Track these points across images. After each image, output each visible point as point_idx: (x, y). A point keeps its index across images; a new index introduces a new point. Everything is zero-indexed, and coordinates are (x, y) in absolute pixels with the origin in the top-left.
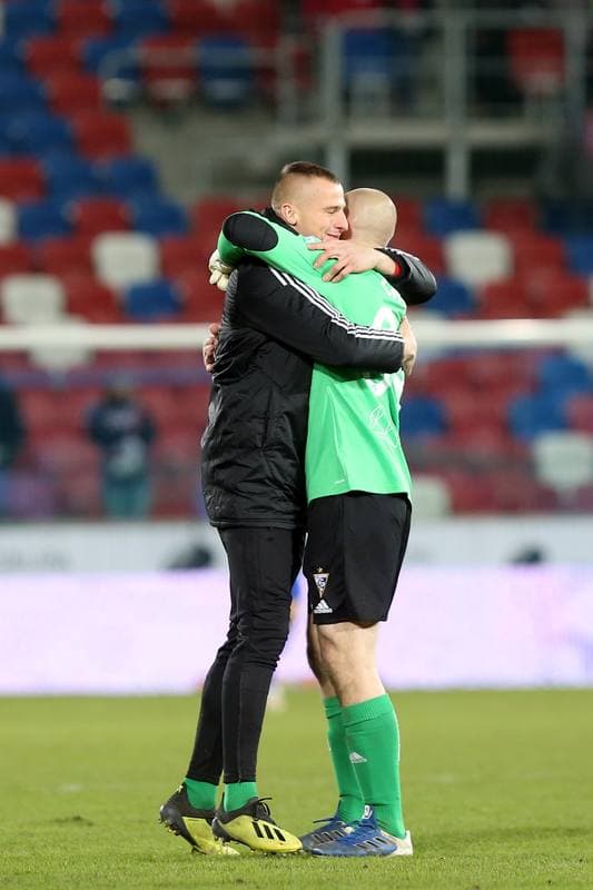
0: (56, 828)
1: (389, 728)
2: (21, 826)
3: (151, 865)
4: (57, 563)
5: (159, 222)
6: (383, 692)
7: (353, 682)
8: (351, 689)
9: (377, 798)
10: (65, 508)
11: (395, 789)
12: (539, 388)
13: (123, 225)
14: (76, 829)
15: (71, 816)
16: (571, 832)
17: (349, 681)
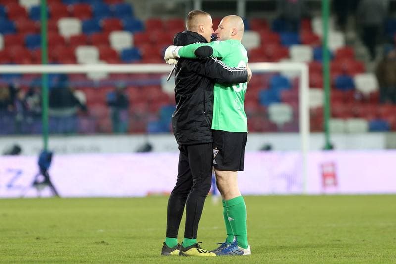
0: (95, 245)
1: (242, 208)
2: (83, 244)
3: (130, 259)
4: (96, 150)
5: (133, 27)
6: (240, 195)
7: (229, 192)
8: (228, 194)
9: (238, 233)
10: (99, 130)
11: (244, 230)
12: (270, 87)
13: (121, 28)
14: (103, 246)
15: (101, 241)
16: (281, 247)
17: (228, 191)
